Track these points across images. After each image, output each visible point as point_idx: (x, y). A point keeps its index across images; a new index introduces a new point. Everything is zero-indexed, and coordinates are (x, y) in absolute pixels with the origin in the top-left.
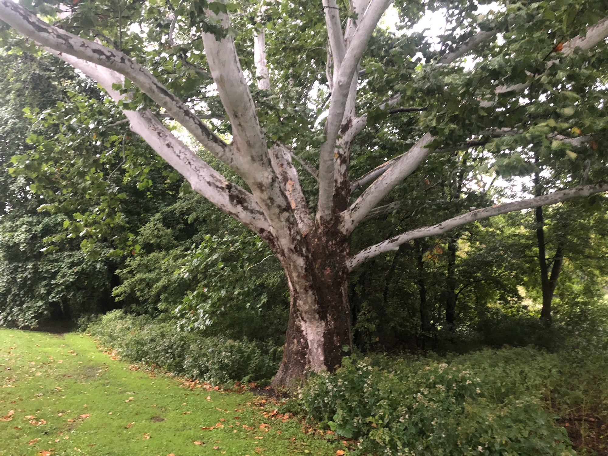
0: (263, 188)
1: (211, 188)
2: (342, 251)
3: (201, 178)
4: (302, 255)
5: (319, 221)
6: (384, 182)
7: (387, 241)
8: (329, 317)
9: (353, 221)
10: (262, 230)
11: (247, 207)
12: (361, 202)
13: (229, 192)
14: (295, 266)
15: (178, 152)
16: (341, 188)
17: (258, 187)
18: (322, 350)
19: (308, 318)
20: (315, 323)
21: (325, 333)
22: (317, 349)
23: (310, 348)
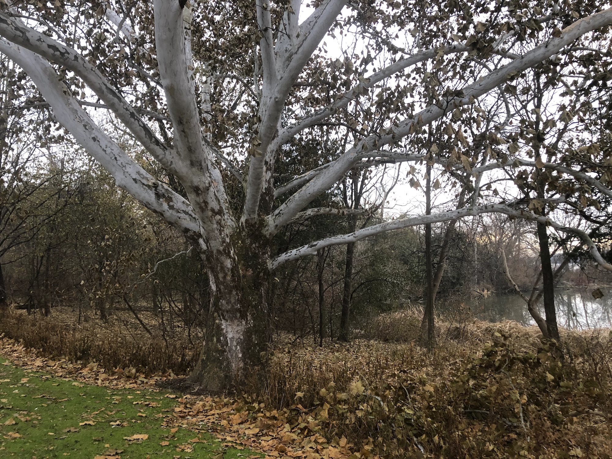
0: (200, 192)
1: (137, 185)
2: (264, 253)
3: (127, 175)
4: (230, 257)
5: (244, 224)
6: (308, 192)
7: (307, 246)
9: (277, 226)
10: (186, 230)
11: (173, 206)
12: (285, 208)
13: (156, 190)
14: (222, 268)
15: (104, 147)
16: (264, 193)
17: (194, 191)
18: (241, 347)
19: (229, 317)
20: (236, 321)
21: (244, 331)
22: (236, 347)
23: (229, 345)
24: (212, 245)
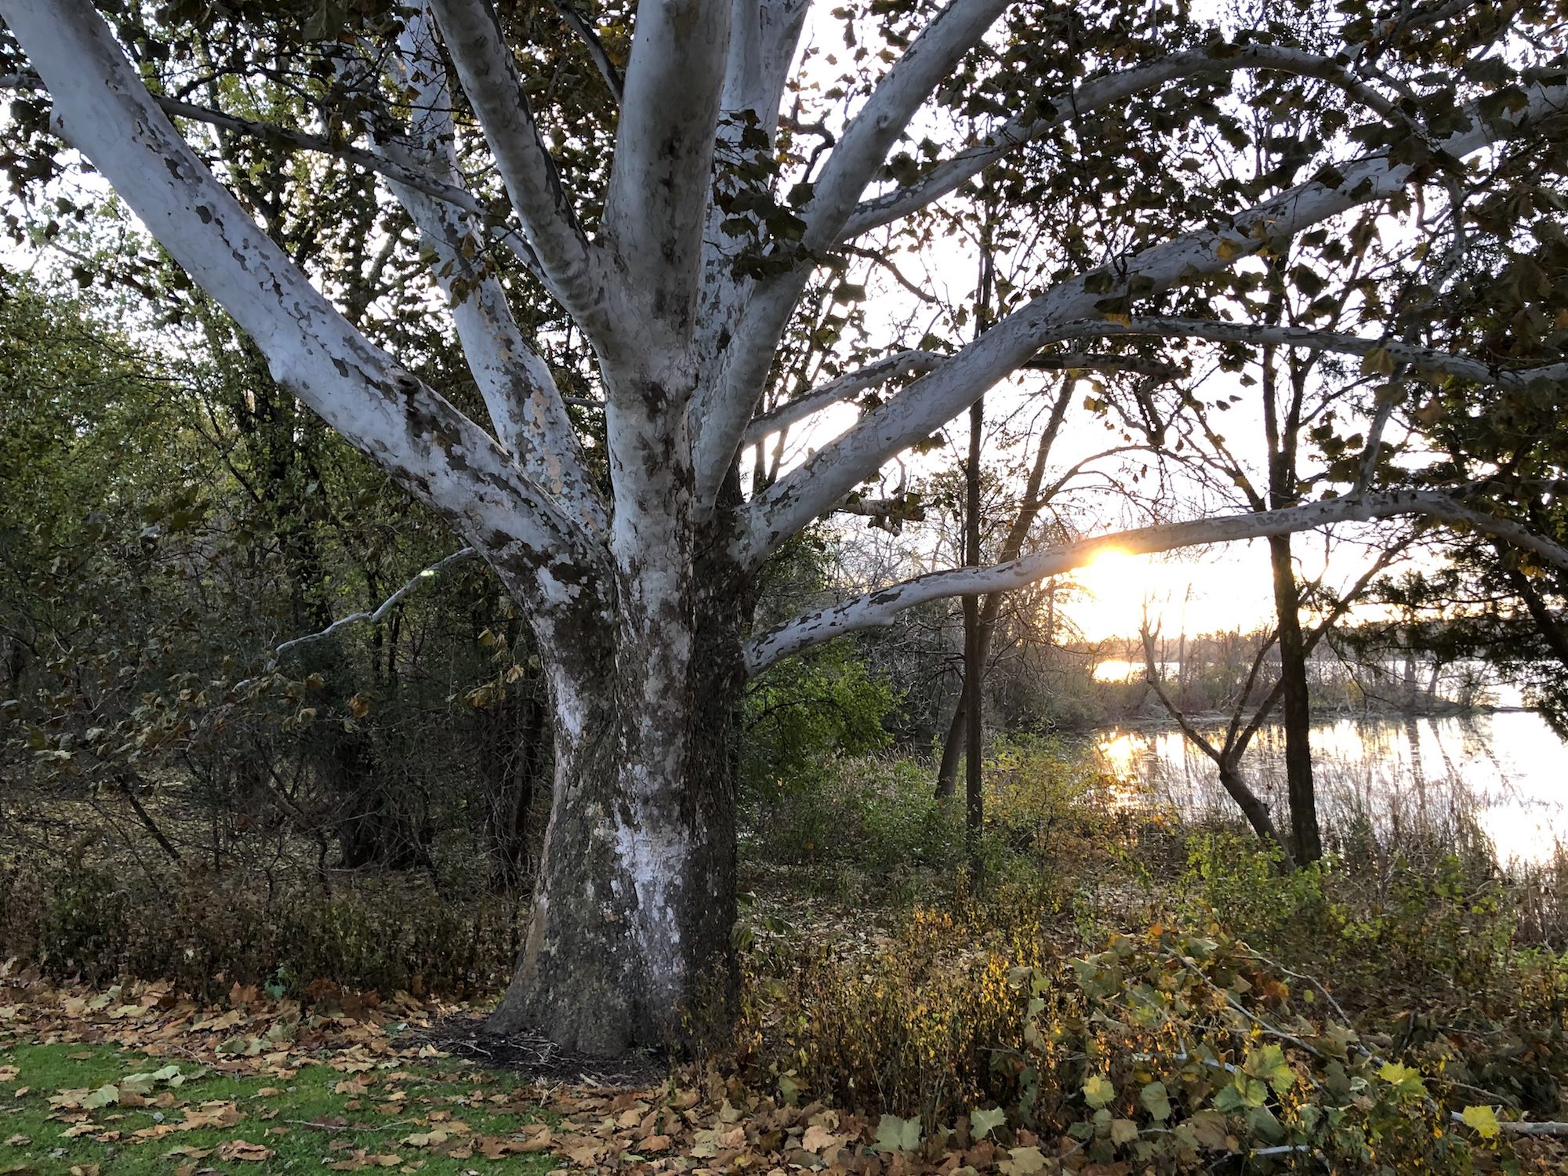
0: (662, 405)
1: (344, 383)
3: (314, 346)
6: (882, 434)
7: (867, 598)
8: (699, 816)
9: (775, 534)
10: (500, 539)
11: (462, 458)
12: (804, 481)
13: (409, 403)
14: (663, 659)
15: (237, 243)
18: (676, 913)
19: (647, 818)
20: (666, 831)
21: (686, 862)
22: (662, 910)
23: (641, 906)
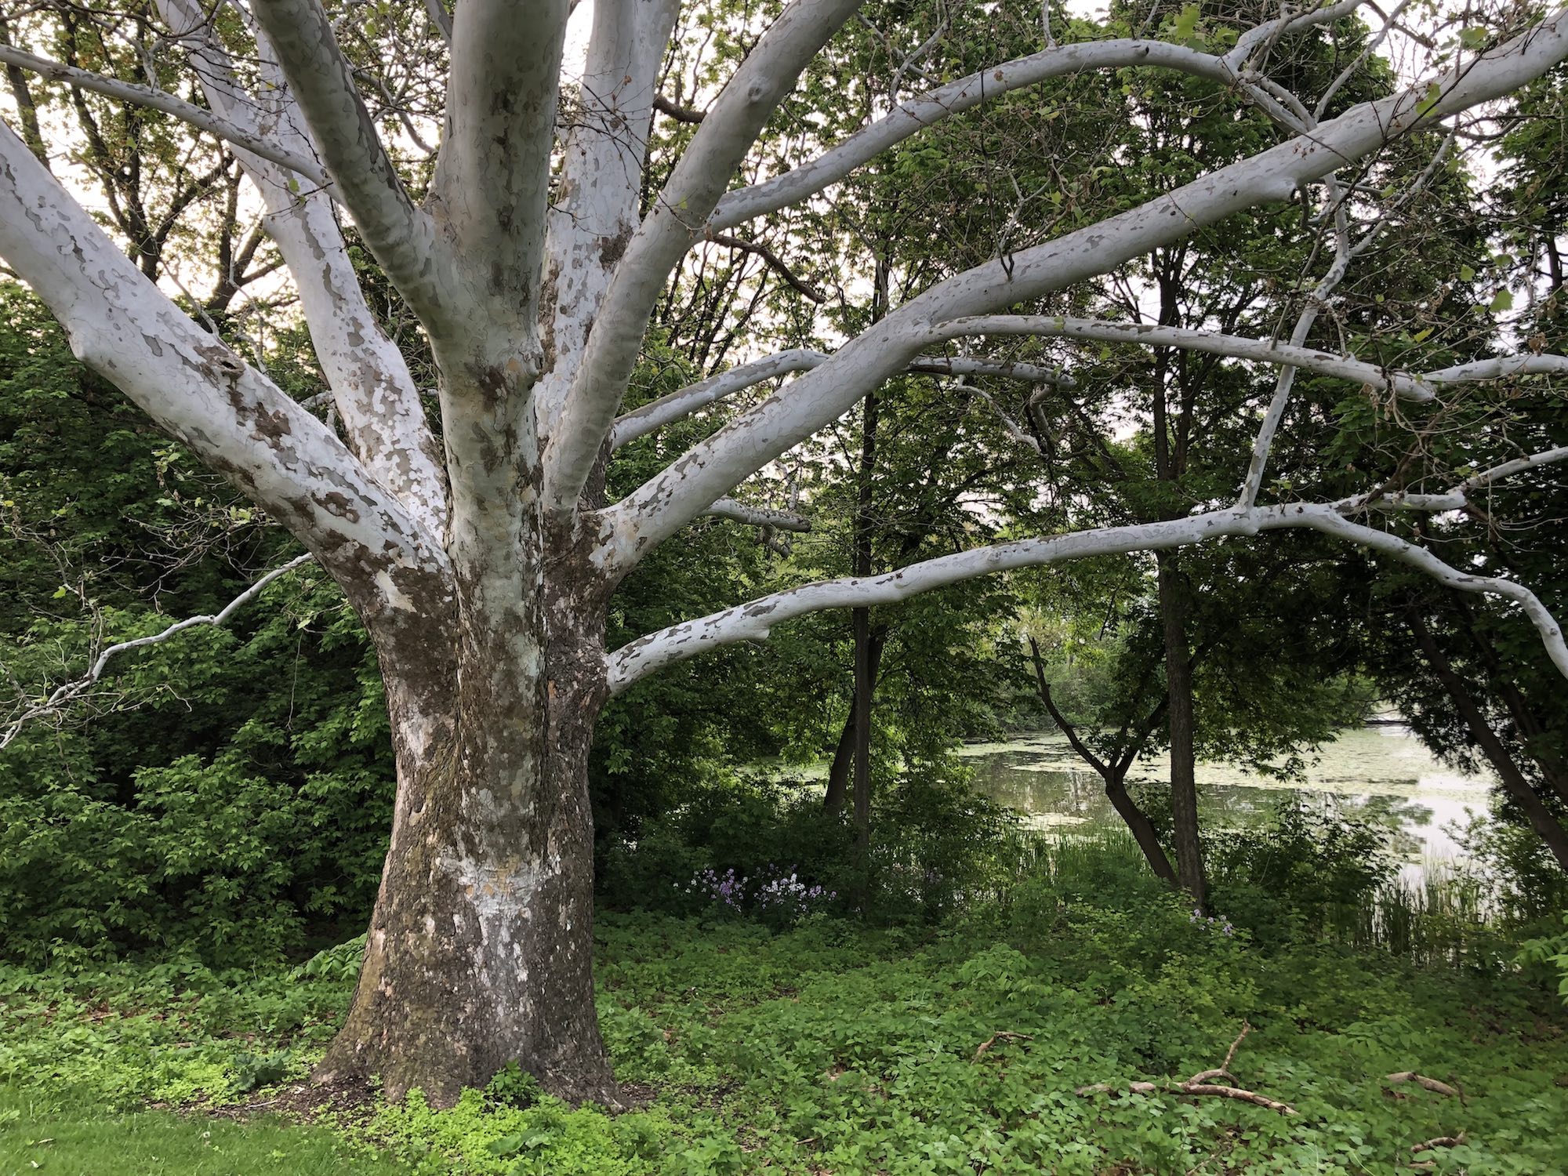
0: (501, 392)
1: (161, 363)
3: (123, 320)
7: (739, 610)
8: (552, 844)
9: (643, 540)
10: (335, 540)
11: (291, 449)
12: (676, 485)
13: (231, 388)
14: (510, 676)
15: (33, 203)
17: (482, 383)
18: (524, 948)
19: (491, 845)
20: (513, 861)
21: (536, 892)
22: (509, 946)
23: (485, 942)
24: (490, 594)
